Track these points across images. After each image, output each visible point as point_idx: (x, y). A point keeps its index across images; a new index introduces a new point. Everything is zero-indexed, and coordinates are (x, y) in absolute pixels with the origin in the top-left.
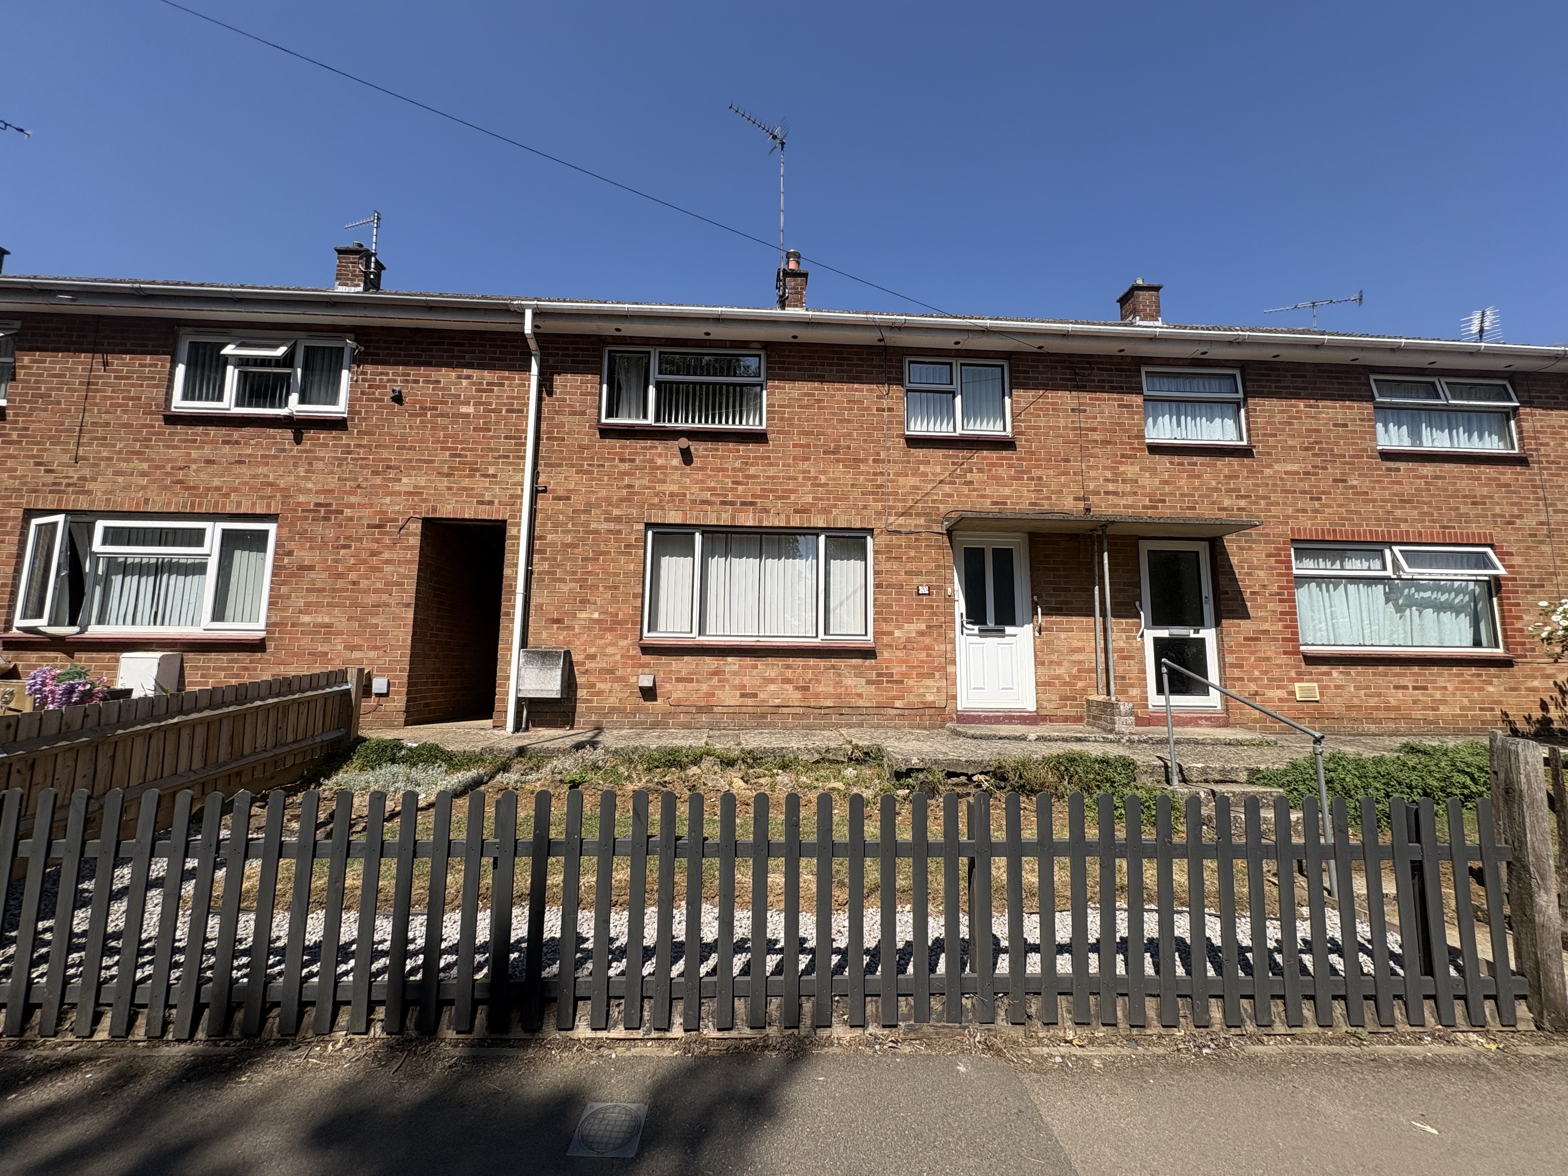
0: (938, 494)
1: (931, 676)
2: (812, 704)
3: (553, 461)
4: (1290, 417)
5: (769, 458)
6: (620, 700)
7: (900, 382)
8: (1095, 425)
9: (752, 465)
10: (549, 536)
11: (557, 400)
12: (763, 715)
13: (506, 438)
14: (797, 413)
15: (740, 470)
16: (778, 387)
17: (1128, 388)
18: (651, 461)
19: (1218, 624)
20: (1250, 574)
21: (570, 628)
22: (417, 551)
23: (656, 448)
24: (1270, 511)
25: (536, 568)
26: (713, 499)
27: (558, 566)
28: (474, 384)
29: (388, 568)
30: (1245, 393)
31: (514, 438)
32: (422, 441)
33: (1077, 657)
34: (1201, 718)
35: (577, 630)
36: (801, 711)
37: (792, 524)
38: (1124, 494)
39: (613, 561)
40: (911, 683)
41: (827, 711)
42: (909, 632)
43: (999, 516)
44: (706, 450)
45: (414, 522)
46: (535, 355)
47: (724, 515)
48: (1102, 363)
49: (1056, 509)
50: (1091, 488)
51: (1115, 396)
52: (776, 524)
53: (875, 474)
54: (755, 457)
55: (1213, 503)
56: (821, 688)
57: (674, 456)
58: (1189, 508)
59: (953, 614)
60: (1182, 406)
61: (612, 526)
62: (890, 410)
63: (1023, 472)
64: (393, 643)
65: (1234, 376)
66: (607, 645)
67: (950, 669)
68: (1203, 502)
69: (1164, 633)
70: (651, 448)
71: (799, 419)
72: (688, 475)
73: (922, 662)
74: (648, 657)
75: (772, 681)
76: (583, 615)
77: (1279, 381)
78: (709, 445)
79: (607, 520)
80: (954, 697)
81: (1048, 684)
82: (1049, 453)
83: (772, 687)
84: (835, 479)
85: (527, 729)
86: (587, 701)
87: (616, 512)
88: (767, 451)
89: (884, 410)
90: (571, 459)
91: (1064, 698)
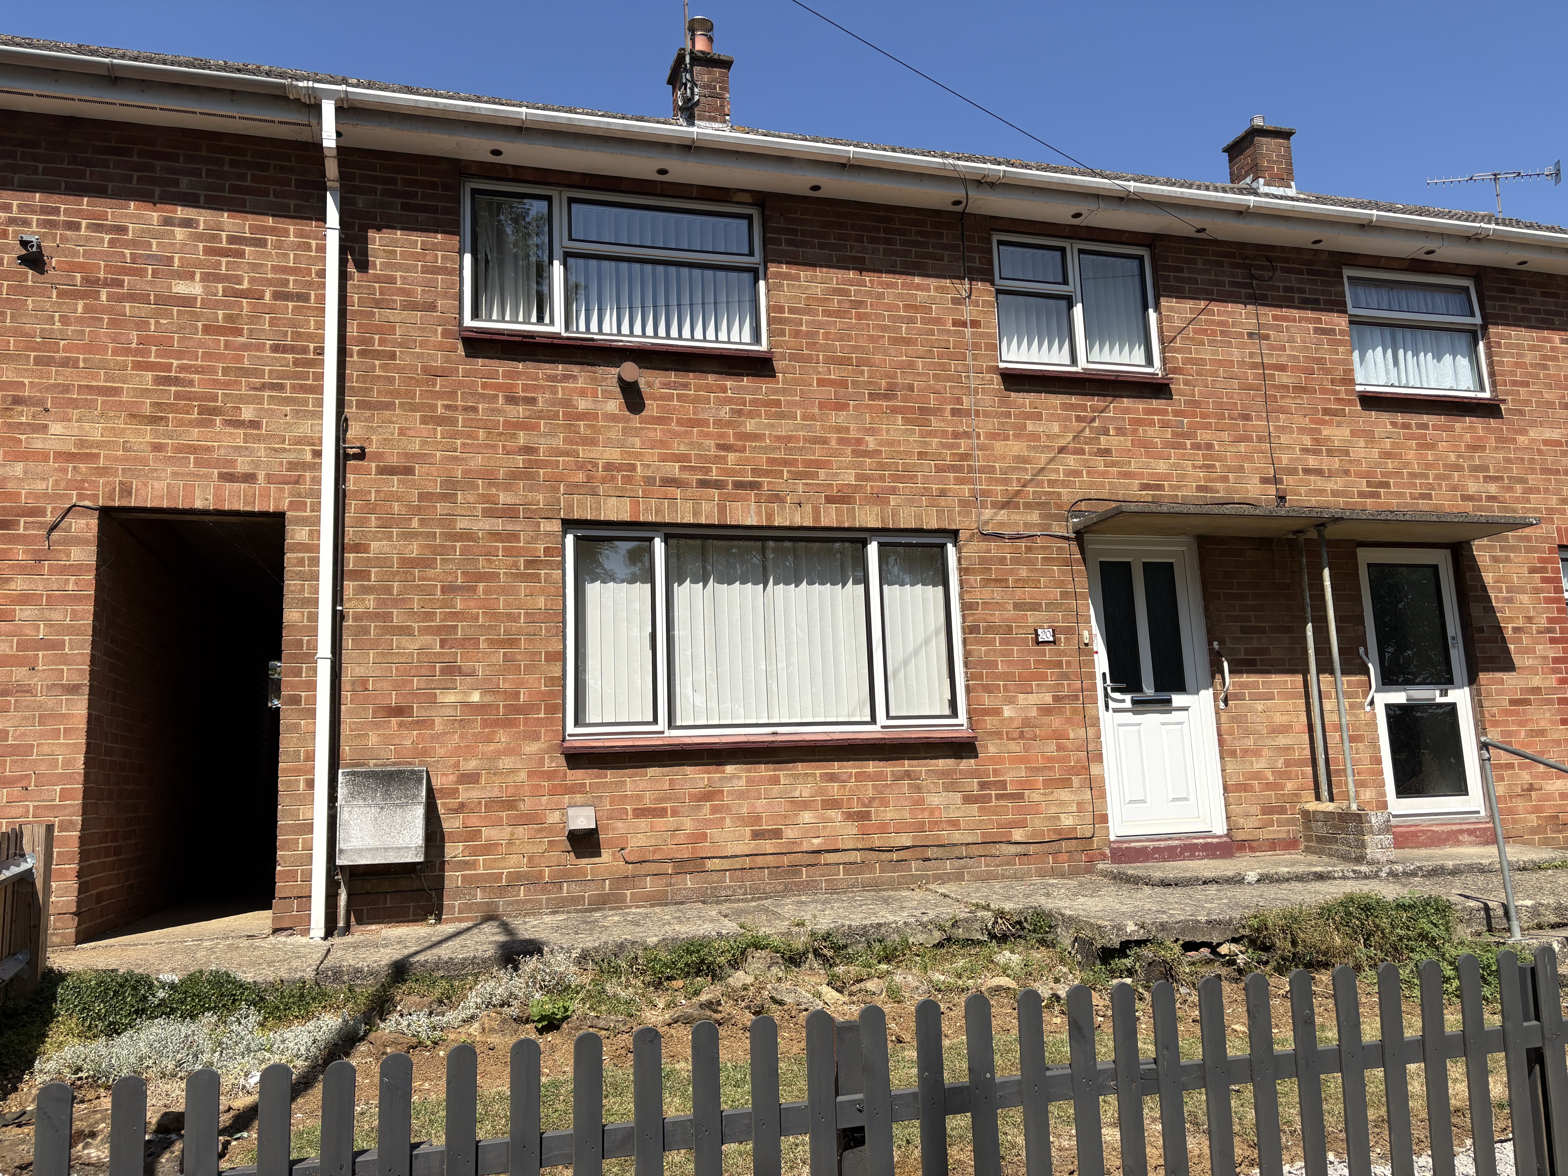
0: (1057, 471)
1: (1065, 783)
2: (877, 844)
3: (375, 397)
4: (1544, 357)
5: (778, 403)
6: (530, 859)
7: (987, 276)
8: (1283, 361)
9: (751, 415)
10: (374, 545)
11: (378, 279)
12: (795, 869)
13: (275, 348)
14: (821, 325)
15: (729, 424)
16: (787, 276)
17: (1327, 302)
18: (567, 403)
19: (1472, 680)
20: (1509, 600)
21: (424, 724)
22: (91, 577)
23: (575, 378)
24: (1528, 501)
25: (350, 607)
26: (685, 476)
27: (396, 603)
28: (200, 237)
29: (24, 613)
30: (1484, 317)
31: (292, 349)
32: (89, 348)
33: (1282, 740)
34: (1461, 832)
35: (439, 727)
36: (858, 857)
37: (824, 522)
38: (1331, 474)
39: (504, 591)
40: (1036, 796)
41: (903, 854)
42: (1026, 708)
43: (1154, 508)
44: (667, 385)
45: (81, 516)
46: (332, 190)
47: (705, 506)
48: (1287, 260)
49: (1237, 497)
50: (1285, 462)
51: (1309, 314)
52: (798, 521)
53: (956, 435)
54: (753, 402)
55: (1454, 488)
56: (890, 814)
57: (608, 395)
58: (1423, 496)
59: (1093, 676)
60: (1399, 333)
61: (498, 524)
62: (975, 324)
63: (1183, 435)
64: (42, 769)
65: (1466, 290)
66: (498, 754)
67: (1094, 770)
68: (1440, 485)
69: (1399, 697)
70: (566, 378)
71: (827, 336)
72: (637, 432)
73: (1051, 759)
74: (579, 773)
75: (805, 805)
76: (451, 697)
77: (1526, 301)
78: (672, 376)
79: (489, 513)
80: (1104, 818)
81: (1243, 787)
82: (1219, 405)
83: (807, 817)
84: (891, 443)
85: (347, 929)
86: (465, 865)
87: (504, 498)
88: (775, 391)
89: (964, 324)
90: (410, 394)
91: (1267, 810)
